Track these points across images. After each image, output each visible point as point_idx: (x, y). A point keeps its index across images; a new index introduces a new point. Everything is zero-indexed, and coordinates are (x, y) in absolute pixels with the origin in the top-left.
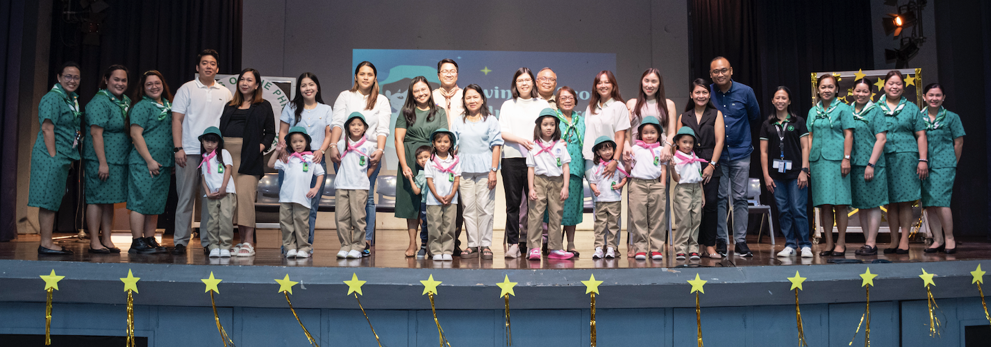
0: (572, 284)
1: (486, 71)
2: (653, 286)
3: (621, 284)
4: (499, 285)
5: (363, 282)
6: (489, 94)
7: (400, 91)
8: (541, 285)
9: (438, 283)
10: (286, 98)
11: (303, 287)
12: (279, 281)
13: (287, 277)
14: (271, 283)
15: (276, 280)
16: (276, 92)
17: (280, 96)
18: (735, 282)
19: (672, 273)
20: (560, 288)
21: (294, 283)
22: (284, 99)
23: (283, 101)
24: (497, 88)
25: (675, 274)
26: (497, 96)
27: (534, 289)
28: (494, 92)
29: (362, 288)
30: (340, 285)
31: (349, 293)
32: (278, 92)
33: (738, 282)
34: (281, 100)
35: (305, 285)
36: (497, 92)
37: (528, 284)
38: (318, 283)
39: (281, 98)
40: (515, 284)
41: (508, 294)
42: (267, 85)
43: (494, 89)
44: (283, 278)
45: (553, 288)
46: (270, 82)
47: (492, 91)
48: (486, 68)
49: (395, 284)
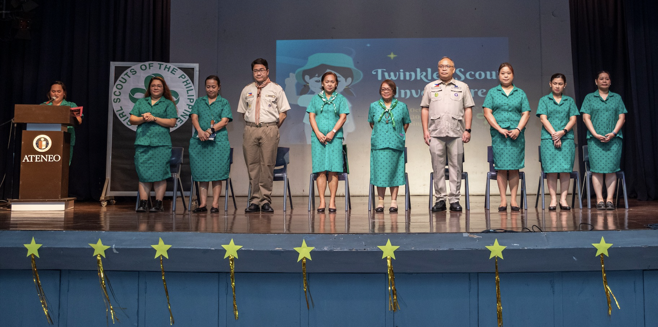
0: (369, 249)
1: (392, 56)
2: (450, 252)
3: (418, 249)
4: (296, 249)
5: (169, 246)
6: (395, 76)
7: (317, 75)
8: (338, 249)
9: (239, 247)
10: (190, 81)
11: (115, 251)
12: (92, 245)
13: (100, 242)
14: (86, 247)
15: (91, 245)
16: (181, 76)
17: (185, 80)
18: (536, 248)
19: (472, 239)
20: (357, 252)
21: (107, 247)
22: (188, 82)
23: (188, 84)
24: (402, 70)
25: (475, 240)
26: (402, 78)
27: (330, 253)
28: (399, 75)
29: (168, 251)
30: (148, 249)
31: (156, 256)
32: (183, 77)
33: (539, 248)
34: (185, 83)
35: (117, 249)
36: (402, 74)
37: (326, 249)
38: (128, 247)
39: (186, 81)
40: (312, 248)
41: (305, 258)
42: (173, 70)
43: (399, 72)
44: (96, 243)
45: (350, 253)
46: (176, 68)
47: (397, 73)
48: (392, 53)
49: (198, 248)
